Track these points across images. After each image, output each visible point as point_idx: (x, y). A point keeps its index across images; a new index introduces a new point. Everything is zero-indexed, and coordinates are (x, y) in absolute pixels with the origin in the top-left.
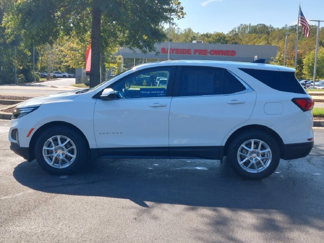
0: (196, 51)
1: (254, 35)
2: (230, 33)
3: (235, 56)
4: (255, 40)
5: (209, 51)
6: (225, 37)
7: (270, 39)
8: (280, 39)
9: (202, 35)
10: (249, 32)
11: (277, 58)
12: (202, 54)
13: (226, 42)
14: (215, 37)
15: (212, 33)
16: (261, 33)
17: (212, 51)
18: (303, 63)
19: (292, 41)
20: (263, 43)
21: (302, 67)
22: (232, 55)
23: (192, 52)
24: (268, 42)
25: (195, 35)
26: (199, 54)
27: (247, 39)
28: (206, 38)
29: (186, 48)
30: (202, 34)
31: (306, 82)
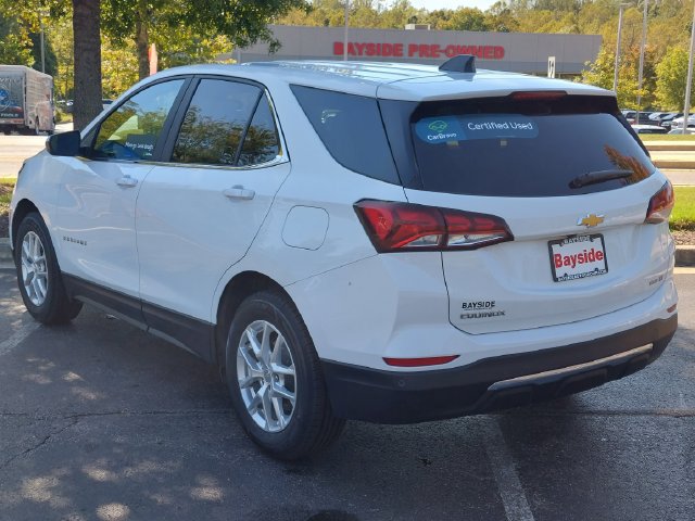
0: (413, 48)
1: (546, 12)
2: (493, 9)
3: (503, 60)
4: (549, 24)
5: (443, 48)
6: (482, 18)
7: (581, 21)
8: (603, 20)
9: (432, 15)
10: (536, 7)
11: (599, 62)
12: (428, 56)
13: (485, 28)
14: (460, 19)
15: (454, 9)
16: (562, 8)
17: (451, 47)
18: (655, 75)
19: (630, 24)
20: (565, 29)
21: (653, 82)
22: (496, 56)
23: (406, 50)
24: (577, 29)
25: (417, 14)
26: (421, 56)
27: (530, 23)
28: (440, 21)
29: (392, 42)
30: (431, 11)
31: (661, 116)
